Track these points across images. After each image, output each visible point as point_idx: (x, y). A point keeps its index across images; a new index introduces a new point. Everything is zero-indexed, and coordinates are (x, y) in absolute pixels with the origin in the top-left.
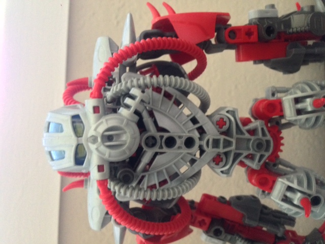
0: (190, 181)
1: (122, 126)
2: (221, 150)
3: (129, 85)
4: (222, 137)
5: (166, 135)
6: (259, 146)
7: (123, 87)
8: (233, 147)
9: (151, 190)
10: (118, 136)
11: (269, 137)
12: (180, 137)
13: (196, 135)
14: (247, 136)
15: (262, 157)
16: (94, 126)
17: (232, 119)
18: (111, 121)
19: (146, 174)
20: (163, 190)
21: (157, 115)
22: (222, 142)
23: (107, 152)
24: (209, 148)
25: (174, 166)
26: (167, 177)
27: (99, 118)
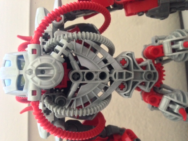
0: (105, 102)
1: (51, 64)
2: (124, 79)
4: (125, 71)
5: (86, 71)
8: (133, 77)
9: (78, 109)
12: (96, 72)
13: (107, 70)
15: (151, 83)
16: (32, 62)
19: (75, 99)
20: (86, 109)
22: (124, 74)
24: (116, 79)
25: (93, 92)
26: (89, 100)
27: (36, 57)
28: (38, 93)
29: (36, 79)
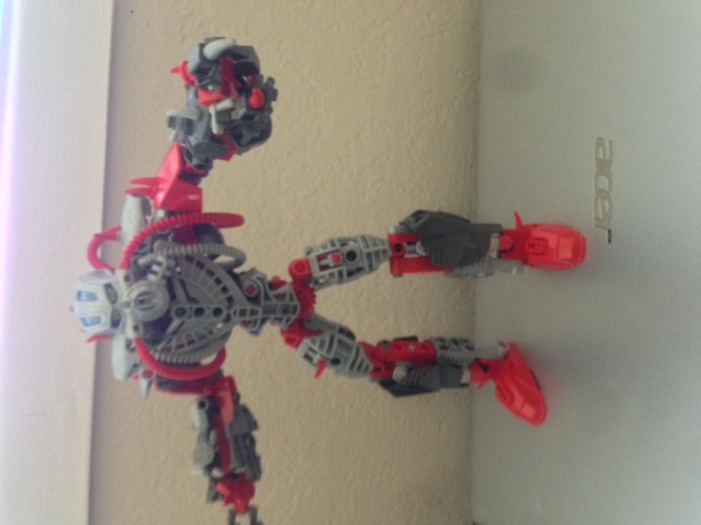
1: (153, 291)
10: (149, 300)
11: (296, 302)
14: (274, 302)
15: (288, 320)
17: (261, 285)
23: (140, 314)
26: (195, 338)
27: (130, 286)
29: (136, 311)
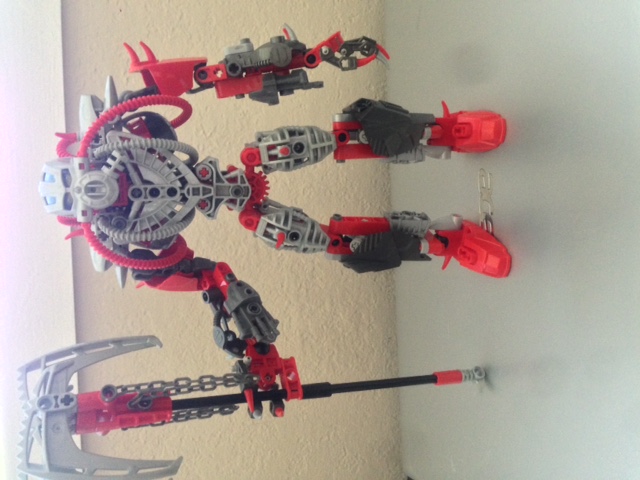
0: (180, 224)
1: (103, 181)
2: (201, 197)
3: (110, 147)
4: (201, 186)
5: (149, 187)
6: (237, 192)
7: (106, 149)
8: (212, 194)
9: (145, 233)
10: (100, 188)
11: (247, 184)
12: (162, 188)
13: (178, 184)
14: (227, 183)
16: (80, 179)
17: (213, 168)
18: (94, 176)
19: (138, 220)
21: (142, 169)
22: (201, 190)
24: (191, 196)
26: (158, 222)
27: (84, 173)
28: (89, 213)
29: (85, 197)
